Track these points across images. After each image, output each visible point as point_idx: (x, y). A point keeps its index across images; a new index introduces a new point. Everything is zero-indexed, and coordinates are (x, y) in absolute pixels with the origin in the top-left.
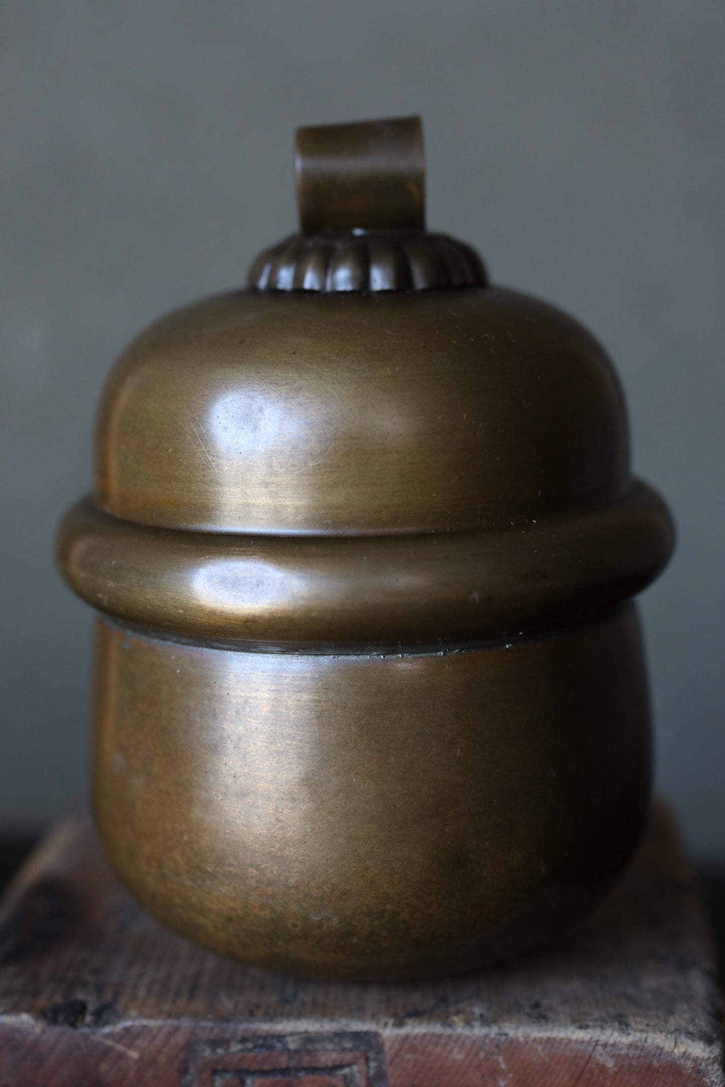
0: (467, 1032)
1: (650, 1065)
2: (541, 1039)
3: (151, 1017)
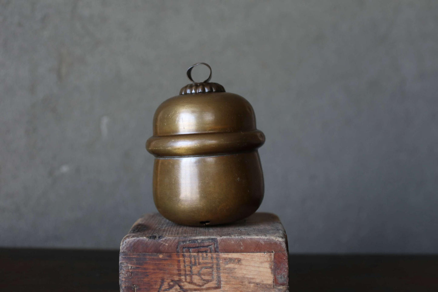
0: (234, 237)
1: (271, 243)
2: (249, 238)
3: (170, 237)
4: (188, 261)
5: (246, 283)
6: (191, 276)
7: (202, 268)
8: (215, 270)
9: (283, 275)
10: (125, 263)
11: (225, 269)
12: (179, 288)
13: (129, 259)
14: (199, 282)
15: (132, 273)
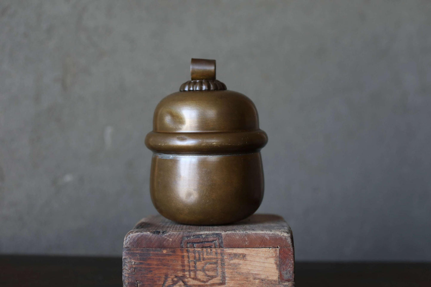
0: (239, 232)
2: (254, 233)
3: (174, 232)
4: (193, 257)
5: (251, 279)
6: (195, 271)
7: (206, 264)
8: (219, 266)
9: (289, 271)
10: (128, 259)
11: (230, 265)
12: (183, 284)
13: (132, 255)
14: (203, 278)
15: (135, 268)
